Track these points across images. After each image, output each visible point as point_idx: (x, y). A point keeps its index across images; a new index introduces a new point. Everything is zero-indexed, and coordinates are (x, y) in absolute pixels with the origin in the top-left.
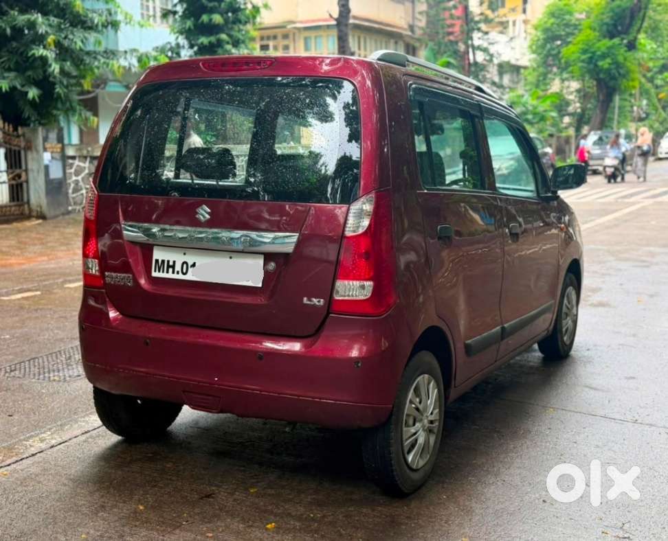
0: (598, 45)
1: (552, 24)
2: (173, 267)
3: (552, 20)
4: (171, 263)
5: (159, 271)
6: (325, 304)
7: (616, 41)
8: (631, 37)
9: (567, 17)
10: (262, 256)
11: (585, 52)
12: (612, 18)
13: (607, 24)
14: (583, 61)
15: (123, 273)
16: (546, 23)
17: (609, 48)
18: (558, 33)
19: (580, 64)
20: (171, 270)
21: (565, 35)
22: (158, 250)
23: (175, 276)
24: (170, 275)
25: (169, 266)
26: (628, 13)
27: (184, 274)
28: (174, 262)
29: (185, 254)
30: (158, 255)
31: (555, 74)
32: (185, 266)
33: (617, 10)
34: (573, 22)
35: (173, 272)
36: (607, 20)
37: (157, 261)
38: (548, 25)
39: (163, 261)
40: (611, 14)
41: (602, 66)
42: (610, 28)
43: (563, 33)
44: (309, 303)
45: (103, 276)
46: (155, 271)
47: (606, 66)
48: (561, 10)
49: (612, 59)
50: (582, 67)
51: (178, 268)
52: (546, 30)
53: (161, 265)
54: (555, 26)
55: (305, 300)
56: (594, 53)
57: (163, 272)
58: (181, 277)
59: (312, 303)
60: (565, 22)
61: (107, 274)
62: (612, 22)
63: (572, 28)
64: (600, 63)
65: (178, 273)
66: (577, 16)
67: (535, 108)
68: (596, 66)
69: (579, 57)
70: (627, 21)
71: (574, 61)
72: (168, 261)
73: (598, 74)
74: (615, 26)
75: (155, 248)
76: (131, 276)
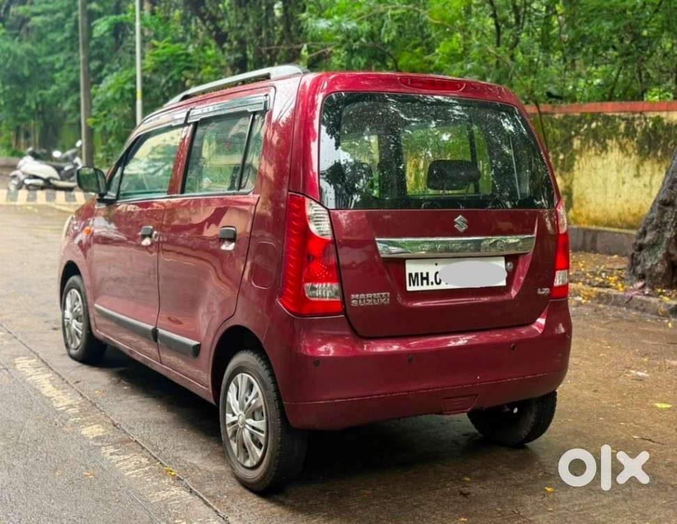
2: (427, 278)
4: (425, 275)
5: (414, 285)
10: (503, 258)
20: (425, 282)
22: (410, 263)
23: (430, 287)
24: (425, 287)
25: (423, 279)
27: (438, 284)
28: (427, 274)
29: (436, 264)
30: (411, 268)
32: (438, 275)
35: (428, 284)
37: (410, 275)
39: (417, 274)
44: (541, 293)
46: (410, 285)
51: (432, 279)
53: (415, 278)
55: (539, 291)
57: (418, 285)
58: (435, 287)
59: (543, 293)
61: (353, 296)
65: (432, 283)
72: (422, 274)
75: (407, 261)
76: (388, 293)
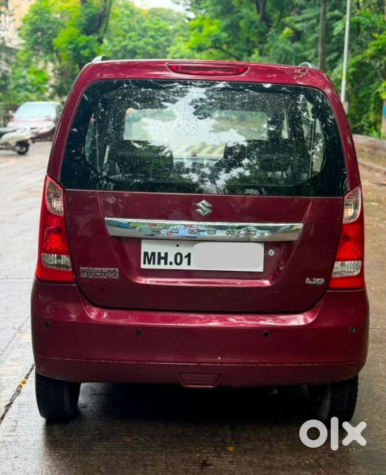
0: (79, 39)
1: (37, 19)
2: (166, 258)
3: (37, 17)
4: (163, 255)
5: (149, 263)
6: (325, 282)
7: (91, 37)
8: (100, 35)
9: (47, 15)
11: (71, 43)
12: (87, 20)
13: (84, 24)
14: (70, 50)
15: (105, 267)
16: (32, 18)
17: (88, 42)
18: (41, 26)
19: (68, 52)
20: (162, 261)
21: (46, 29)
22: (147, 243)
23: (168, 267)
24: (162, 266)
25: (160, 258)
26: (97, 17)
27: (178, 264)
28: (166, 254)
29: (178, 246)
30: (147, 247)
31: (41, 56)
32: (179, 257)
33: (91, 15)
34: (52, 19)
35: (166, 264)
36: (84, 22)
37: (146, 254)
38: (33, 20)
39: (153, 254)
40: (86, 17)
41: (84, 54)
42: (87, 28)
43: (45, 27)
44: (310, 282)
45: (76, 271)
46: (145, 263)
47: (86, 55)
48: (43, 10)
49: (90, 50)
50: (69, 54)
51: (171, 258)
52: (32, 23)
53: (150, 258)
54: (38, 21)
55: (308, 281)
56: (77, 44)
57: (154, 263)
58: (174, 267)
59: (314, 283)
60: (45, 19)
61: (81, 268)
62: (87, 23)
63: (52, 23)
64: (82, 52)
65: (171, 263)
66: (54, 15)
67: (33, 81)
68: (79, 54)
69: (67, 47)
70: (97, 23)
71: (63, 49)
72: (159, 254)
73: (80, 60)
74: (89, 26)
75: (143, 241)
76: (117, 269)
